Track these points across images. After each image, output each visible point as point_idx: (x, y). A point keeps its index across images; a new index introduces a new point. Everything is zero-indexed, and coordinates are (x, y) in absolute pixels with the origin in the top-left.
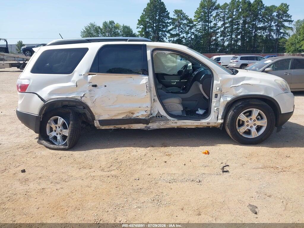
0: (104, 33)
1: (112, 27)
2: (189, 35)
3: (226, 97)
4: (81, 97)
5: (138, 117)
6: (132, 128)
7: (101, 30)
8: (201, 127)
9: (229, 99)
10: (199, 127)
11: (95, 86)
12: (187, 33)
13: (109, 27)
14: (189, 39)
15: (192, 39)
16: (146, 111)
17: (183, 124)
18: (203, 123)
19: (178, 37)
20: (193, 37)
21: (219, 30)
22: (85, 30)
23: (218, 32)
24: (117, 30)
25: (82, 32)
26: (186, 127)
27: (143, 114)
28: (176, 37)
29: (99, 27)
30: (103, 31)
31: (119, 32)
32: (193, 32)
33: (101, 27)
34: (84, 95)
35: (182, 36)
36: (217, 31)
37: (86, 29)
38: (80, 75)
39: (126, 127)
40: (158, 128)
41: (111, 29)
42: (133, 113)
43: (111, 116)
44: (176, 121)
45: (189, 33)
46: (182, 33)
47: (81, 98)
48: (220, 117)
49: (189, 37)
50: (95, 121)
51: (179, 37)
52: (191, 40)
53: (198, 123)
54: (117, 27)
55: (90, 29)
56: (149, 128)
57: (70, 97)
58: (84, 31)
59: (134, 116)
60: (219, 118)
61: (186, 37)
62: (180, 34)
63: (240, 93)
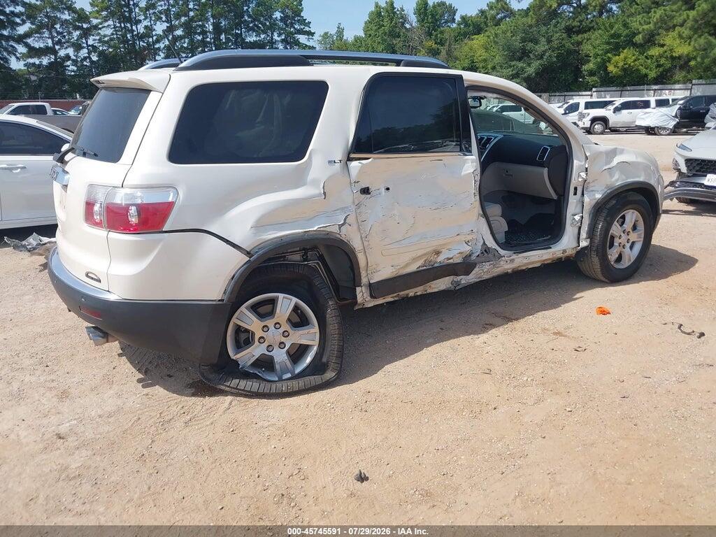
2: (84, 52)
3: (592, 191)
4: (340, 226)
5: (451, 261)
6: (429, 291)
9: (598, 196)
11: (366, 191)
12: (78, 47)
14: (85, 63)
15: (92, 62)
16: (468, 241)
17: (525, 261)
19: (53, 57)
20: (95, 58)
21: (162, 45)
23: (159, 49)
27: (462, 250)
28: (46, 55)
32: (92, 46)
34: (345, 220)
35: (62, 53)
36: (157, 46)
38: (330, 162)
39: (419, 291)
40: (478, 280)
42: (438, 253)
43: (399, 267)
44: (513, 257)
45: (84, 48)
46: (62, 46)
47: (340, 228)
48: (584, 235)
49: (85, 59)
50: (358, 289)
51: (56, 56)
52: (91, 67)
56: (458, 283)
57: (315, 229)
59: (441, 259)
60: (581, 237)
61: (76, 56)
62: (57, 47)
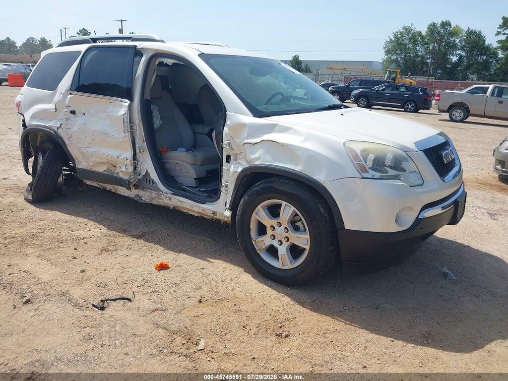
0: (427, 44)
1: (445, 33)
5: (119, 175)
7: (423, 38)
8: (208, 218)
9: (240, 170)
10: (205, 217)
11: (73, 112)
13: (439, 34)
16: (126, 166)
17: (180, 204)
18: (207, 211)
22: (393, 39)
24: (453, 39)
25: (387, 41)
26: (187, 211)
27: (123, 170)
29: (420, 33)
30: (426, 40)
31: (457, 42)
33: (424, 33)
34: (61, 125)
37: (395, 36)
38: (60, 94)
39: (112, 188)
41: (442, 37)
42: (115, 167)
44: (169, 195)
47: (58, 129)
53: (200, 208)
54: (455, 33)
55: (403, 36)
56: (141, 198)
57: (47, 125)
58: (391, 40)
59: (116, 171)
60: (227, 206)
63: (258, 159)
